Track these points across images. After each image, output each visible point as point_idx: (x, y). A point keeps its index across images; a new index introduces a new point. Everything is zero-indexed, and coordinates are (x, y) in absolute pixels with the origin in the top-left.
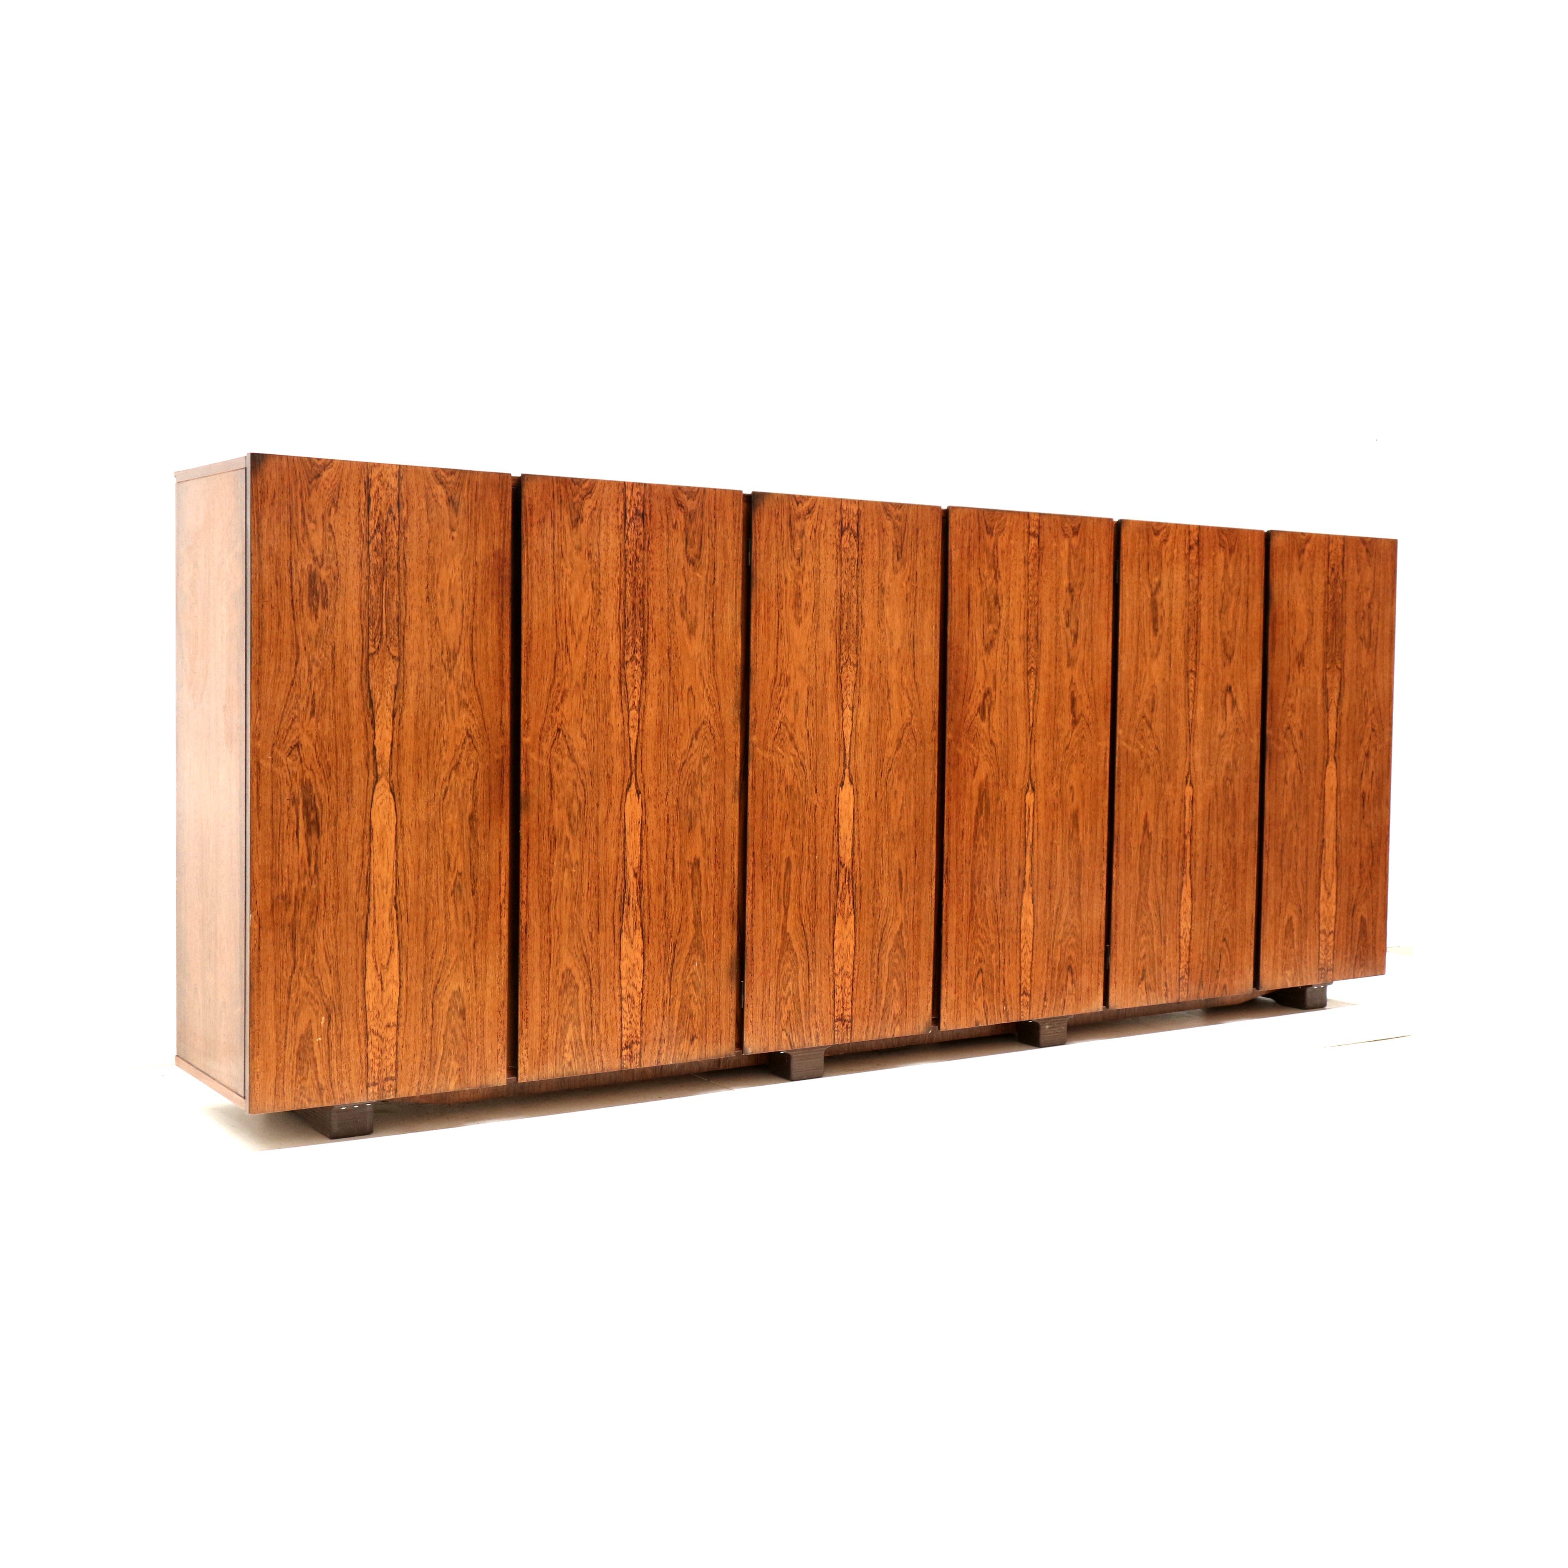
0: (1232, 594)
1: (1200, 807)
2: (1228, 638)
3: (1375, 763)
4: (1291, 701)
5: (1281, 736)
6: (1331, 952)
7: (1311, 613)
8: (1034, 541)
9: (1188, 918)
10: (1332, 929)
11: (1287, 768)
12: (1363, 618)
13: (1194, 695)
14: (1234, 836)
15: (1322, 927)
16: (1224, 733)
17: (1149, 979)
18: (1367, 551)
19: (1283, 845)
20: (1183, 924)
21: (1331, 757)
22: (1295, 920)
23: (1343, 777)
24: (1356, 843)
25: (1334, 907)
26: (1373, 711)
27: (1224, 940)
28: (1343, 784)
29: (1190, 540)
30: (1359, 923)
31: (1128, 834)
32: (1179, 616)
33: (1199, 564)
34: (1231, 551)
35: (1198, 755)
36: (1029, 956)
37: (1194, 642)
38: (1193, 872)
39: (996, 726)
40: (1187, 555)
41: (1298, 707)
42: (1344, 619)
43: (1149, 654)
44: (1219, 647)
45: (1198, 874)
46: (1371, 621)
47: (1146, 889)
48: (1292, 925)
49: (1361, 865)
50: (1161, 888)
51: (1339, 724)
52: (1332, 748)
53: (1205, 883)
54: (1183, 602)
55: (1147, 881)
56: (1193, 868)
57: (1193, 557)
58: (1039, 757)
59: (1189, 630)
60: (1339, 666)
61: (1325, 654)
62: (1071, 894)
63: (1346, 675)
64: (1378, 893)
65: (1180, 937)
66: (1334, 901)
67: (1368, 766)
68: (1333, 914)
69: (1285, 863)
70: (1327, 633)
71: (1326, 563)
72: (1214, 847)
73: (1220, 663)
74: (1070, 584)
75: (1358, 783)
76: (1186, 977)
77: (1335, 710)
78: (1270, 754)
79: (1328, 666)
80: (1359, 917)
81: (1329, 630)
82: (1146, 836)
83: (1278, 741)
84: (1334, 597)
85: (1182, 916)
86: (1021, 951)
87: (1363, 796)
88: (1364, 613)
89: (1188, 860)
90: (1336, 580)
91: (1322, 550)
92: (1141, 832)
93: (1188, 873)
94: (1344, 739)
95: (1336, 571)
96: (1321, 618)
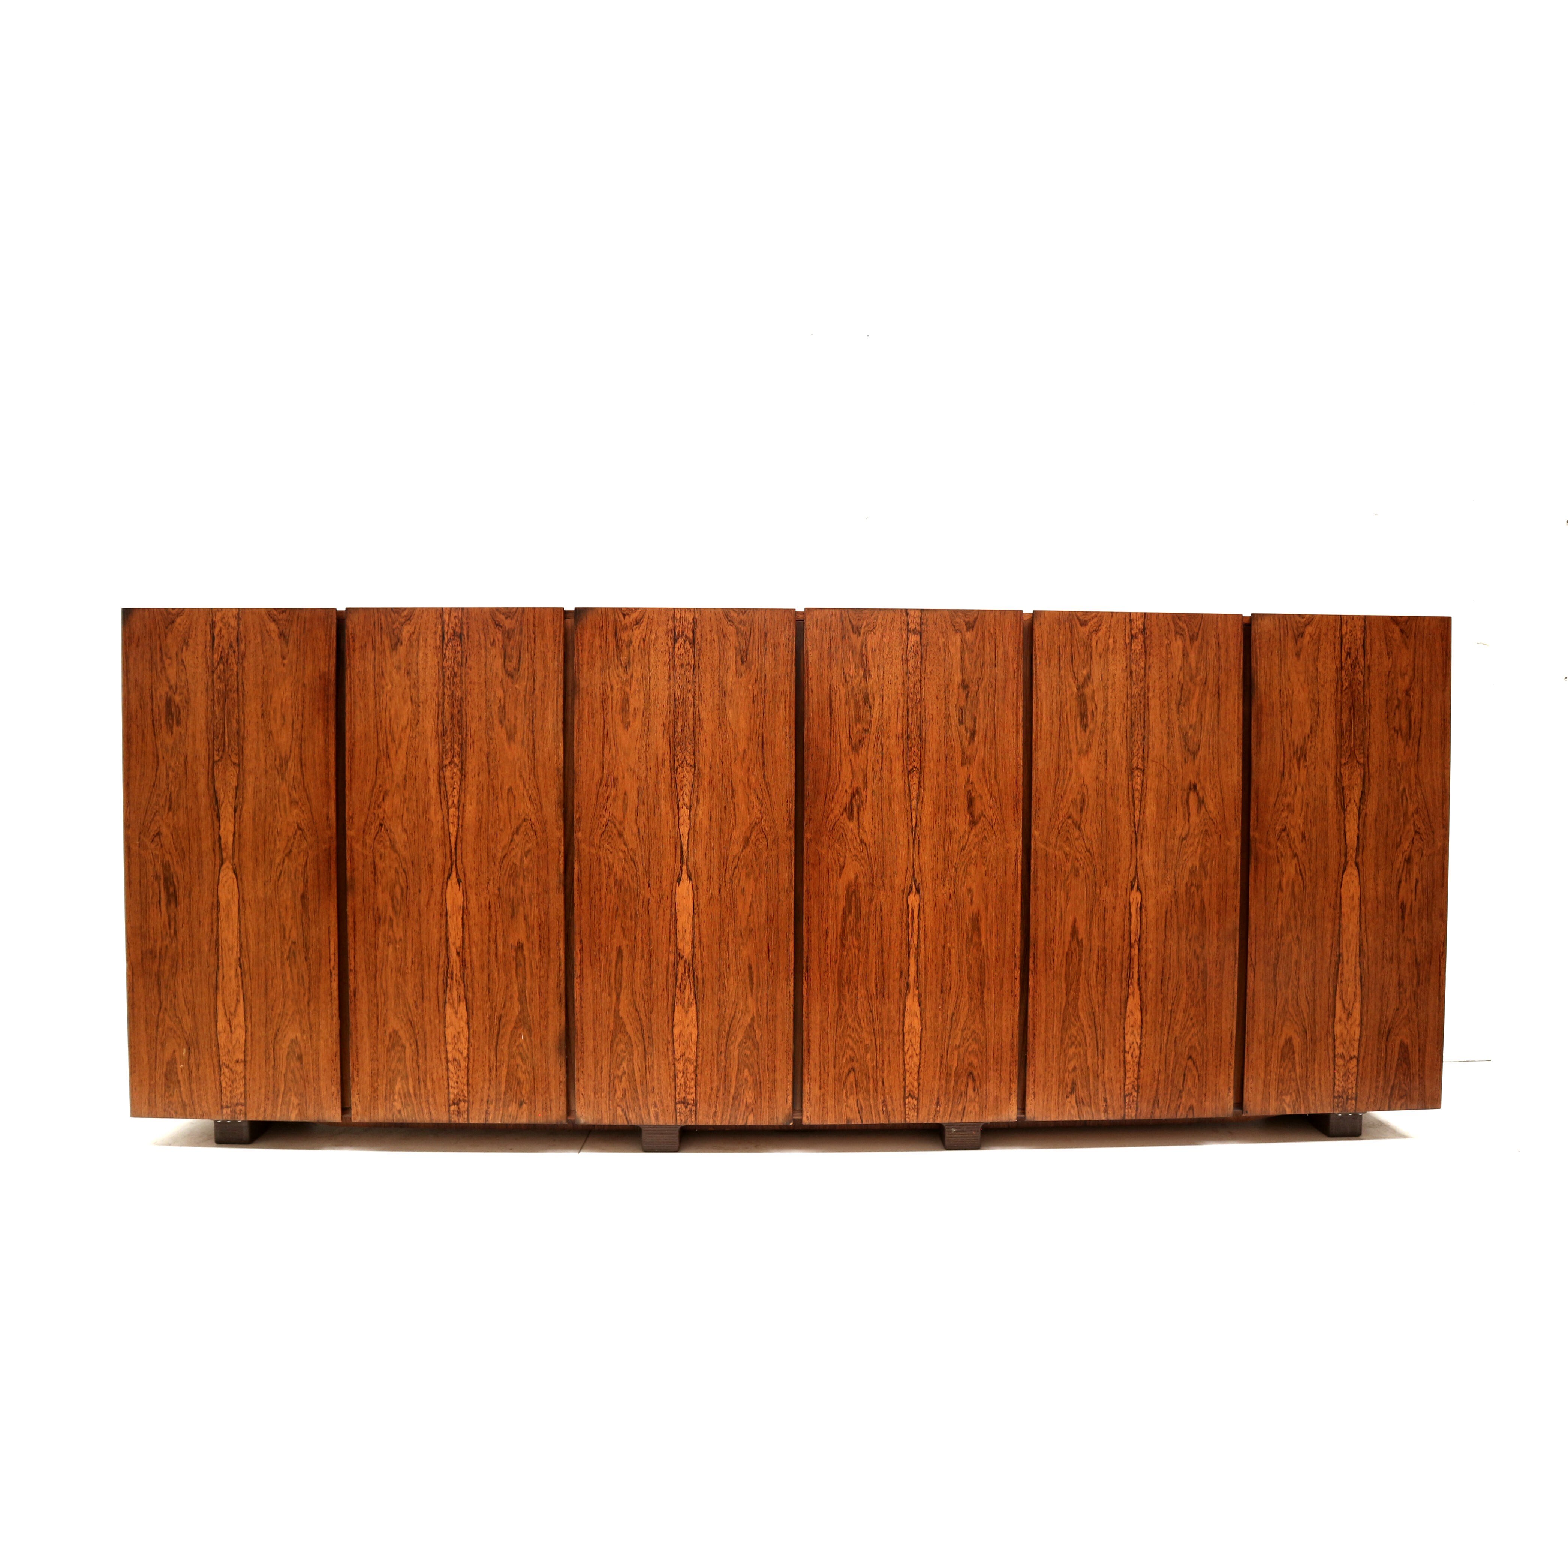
0: (1195, 685)
1: (1151, 913)
2: (1190, 732)
3: (1420, 870)
4: (1288, 800)
5: (1272, 839)
6: (1352, 1078)
7: (1315, 703)
8: (914, 638)
9: (1137, 1031)
10: (1356, 1053)
11: (1282, 874)
12: (1398, 707)
13: (1141, 795)
14: (1203, 947)
15: (1339, 1050)
16: (1187, 835)
17: (1082, 1093)
18: (1402, 631)
19: (1277, 959)
20: (1129, 1038)
21: (1351, 862)
22: (1297, 1041)
23: (1370, 884)
24: (1392, 959)
25: (1358, 1030)
26: (1417, 811)
27: (1190, 1057)
28: (1370, 894)
29: (1131, 629)
30: (1397, 1049)
31: (1049, 941)
32: (1119, 711)
33: (1146, 654)
34: (1193, 639)
35: (1148, 859)
36: (916, 1059)
37: (1140, 737)
38: (1143, 984)
39: (867, 825)
40: (1128, 646)
41: (1297, 807)
42: (1368, 709)
43: (1075, 751)
44: (1177, 742)
45: (1151, 985)
46: (1410, 711)
47: (1076, 999)
48: (1292, 1047)
49: (1400, 984)
50: (1096, 997)
51: (1362, 824)
52: (1352, 852)
53: (1161, 996)
54: (1124, 694)
55: (1077, 991)
56: (1143, 978)
57: (1137, 646)
58: (925, 857)
59: (1132, 725)
60: (1362, 761)
61: (1339, 748)
62: (971, 999)
63: (1372, 771)
64: (1427, 1016)
65: (1125, 1052)
66: (1358, 1022)
67: (1409, 872)
68: (1357, 1037)
69: (1281, 978)
70: (1341, 725)
71: (1338, 647)
72: (1174, 957)
73: (1179, 758)
74: (963, 681)
75: (1393, 893)
76: (1135, 1094)
77: (1356, 810)
78: (1256, 859)
79: (1343, 761)
80: (1398, 1043)
81: (1344, 722)
82: (1074, 944)
83: (1268, 845)
84: (1350, 685)
85: (1128, 1029)
86: (904, 1053)
87: (1403, 907)
88: (1398, 700)
89: (1136, 970)
90: (1354, 667)
91: (1330, 633)
92: (1068, 938)
93: (1136, 985)
94: (1371, 842)
95: (1353, 656)
96: (1332, 708)
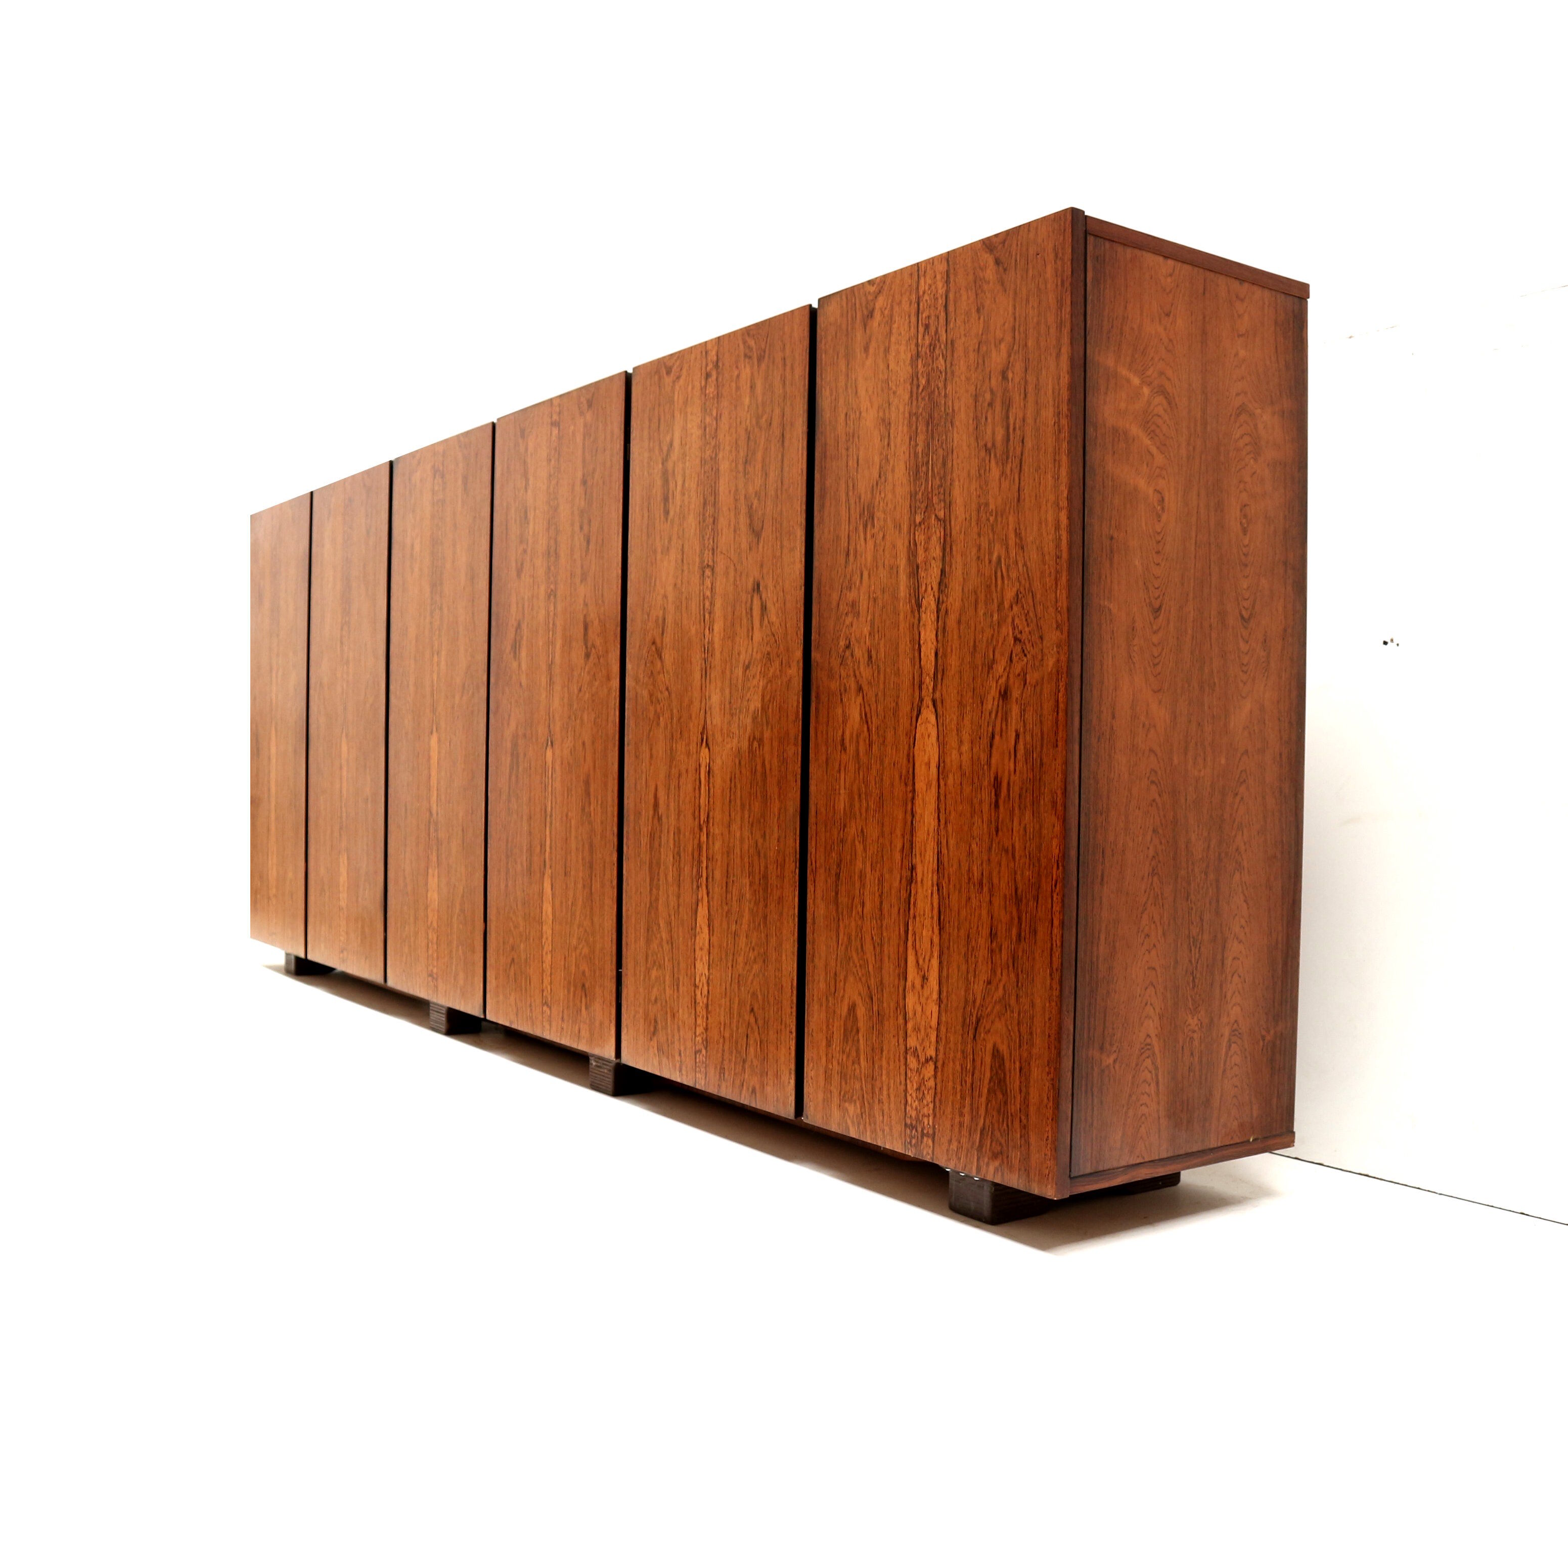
0: (761, 428)
1: (718, 781)
2: (756, 502)
3: (1023, 712)
4: (851, 596)
5: (835, 663)
6: (929, 1098)
7: (885, 423)
8: (555, 431)
9: (706, 958)
10: (931, 1052)
11: (845, 722)
12: (990, 404)
13: (711, 603)
14: (764, 836)
15: (912, 1042)
16: (749, 663)
17: (661, 1036)
18: (997, 262)
19: (839, 865)
20: (699, 965)
21: (928, 701)
22: (861, 1011)
23: (953, 741)
24: (981, 884)
25: (935, 1009)
26: (1017, 599)
27: (752, 1010)
28: (953, 757)
29: (707, 365)
30: (988, 1059)
31: (638, 814)
32: (693, 486)
33: (718, 396)
34: (760, 359)
35: (715, 699)
36: (549, 956)
37: (711, 520)
38: (710, 887)
39: (524, 666)
40: (703, 389)
41: (863, 606)
42: (950, 417)
43: (659, 550)
44: (743, 520)
45: (717, 890)
46: (1007, 405)
47: (657, 900)
48: (856, 1020)
49: (992, 935)
50: (673, 901)
51: (941, 631)
52: (928, 682)
53: (726, 908)
54: (698, 461)
55: (658, 889)
56: (710, 880)
57: (711, 390)
58: (556, 703)
59: (705, 504)
60: (941, 514)
61: (913, 495)
62: (584, 886)
63: (956, 530)
64: (1033, 1005)
65: (695, 986)
66: (935, 996)
67: (1005, 719)
68: (934, 1023)
69: (843, 900)
70: (916, 454)
71: (914, 319)
72: (738, 851)
73: (744, 545)
74: (583, 476)
75: (983, 757)
76: (704, 1052)
77: (933, 606)
78: (818, 697)
79: (918, 519)
80: (989, 1046)
81: (920, 449)
82: (656, 821)
83: (831, 673)
84: (928, 381)
85: (698, 953)
86: (543, 948)
87: (997, 784)
88: (992, 392)
89: (704, 865)
90: (932, 347)
91: (905, 299)
92: (651, 812)
93: (704, 887)
94: (953, 662)
95: (932, 329)
96: (905, 429)
